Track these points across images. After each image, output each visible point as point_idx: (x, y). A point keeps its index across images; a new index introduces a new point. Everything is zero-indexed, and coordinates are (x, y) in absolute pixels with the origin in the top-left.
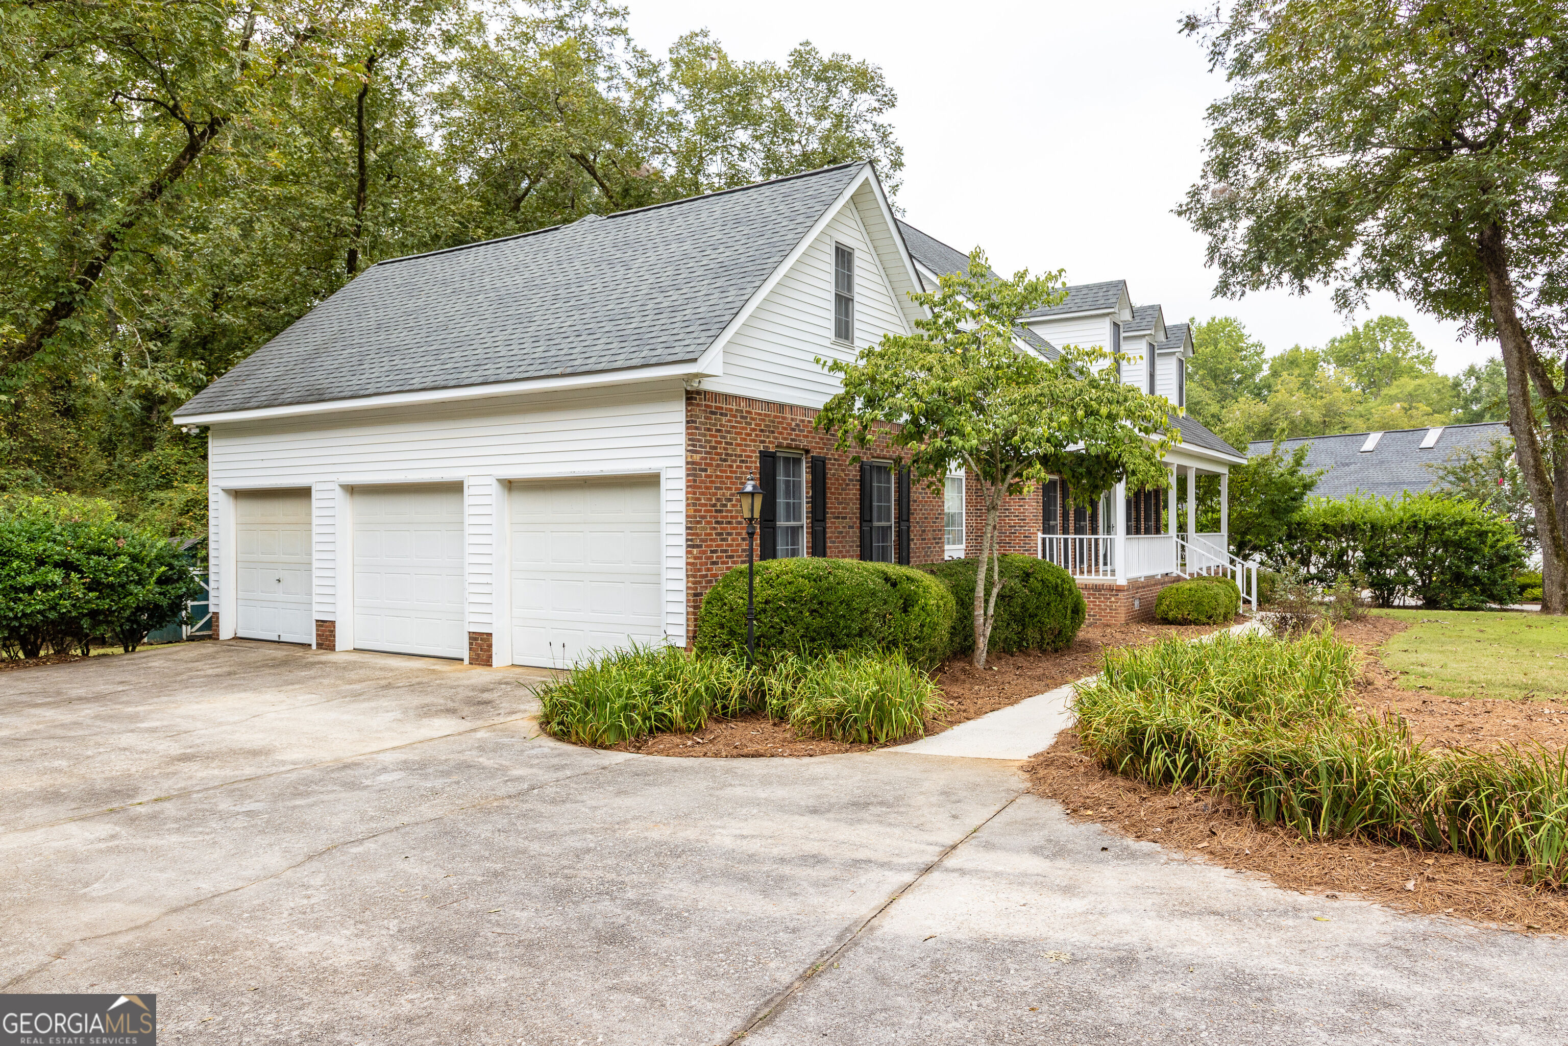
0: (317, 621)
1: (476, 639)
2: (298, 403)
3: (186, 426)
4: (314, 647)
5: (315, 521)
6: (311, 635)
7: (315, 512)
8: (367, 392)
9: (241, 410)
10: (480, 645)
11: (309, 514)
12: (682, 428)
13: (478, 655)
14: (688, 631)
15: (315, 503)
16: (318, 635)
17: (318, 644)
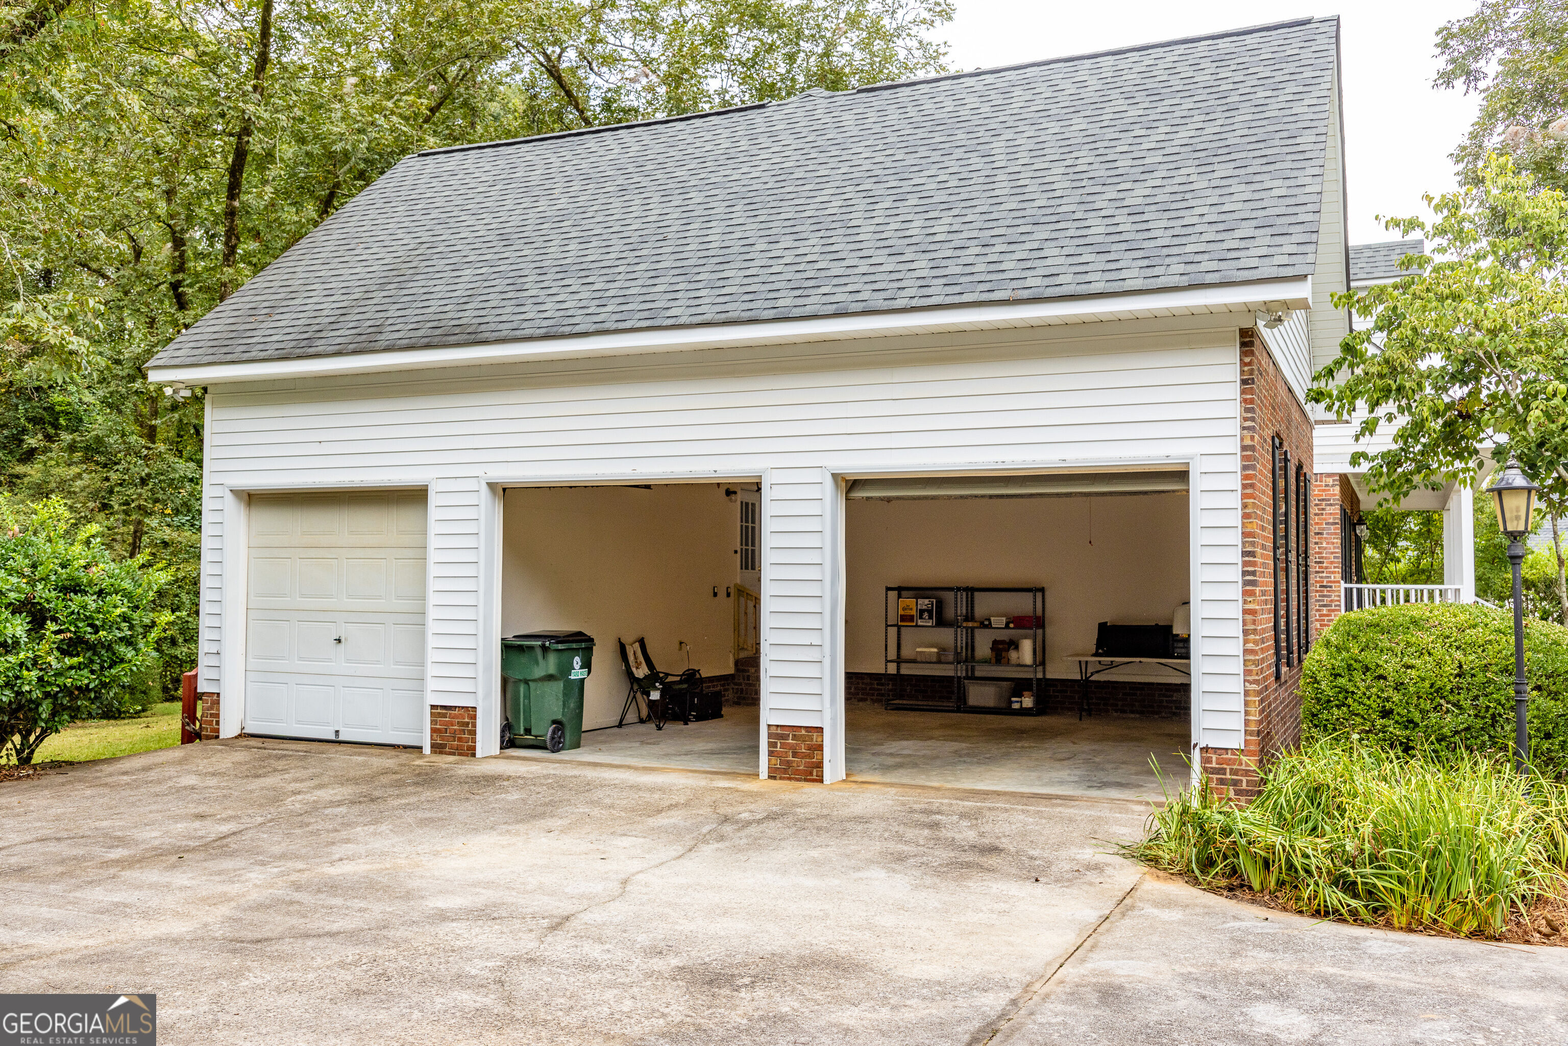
0: (433, 707)
1: (783, 737)
2: (428, 346)
3: (171, 384)
4: (427, 750)
5: (433, 542)
6: (421, 731)
7: (434, 528)
8: (577, 329)
9: (299, 357)
10: (792, 747)
11: (424, 532)
12: (1234, 391)
13: (789, 763)
14: (1247, 723)
15: (433, 512)
16: (433, 731)
17: (433, 746)
